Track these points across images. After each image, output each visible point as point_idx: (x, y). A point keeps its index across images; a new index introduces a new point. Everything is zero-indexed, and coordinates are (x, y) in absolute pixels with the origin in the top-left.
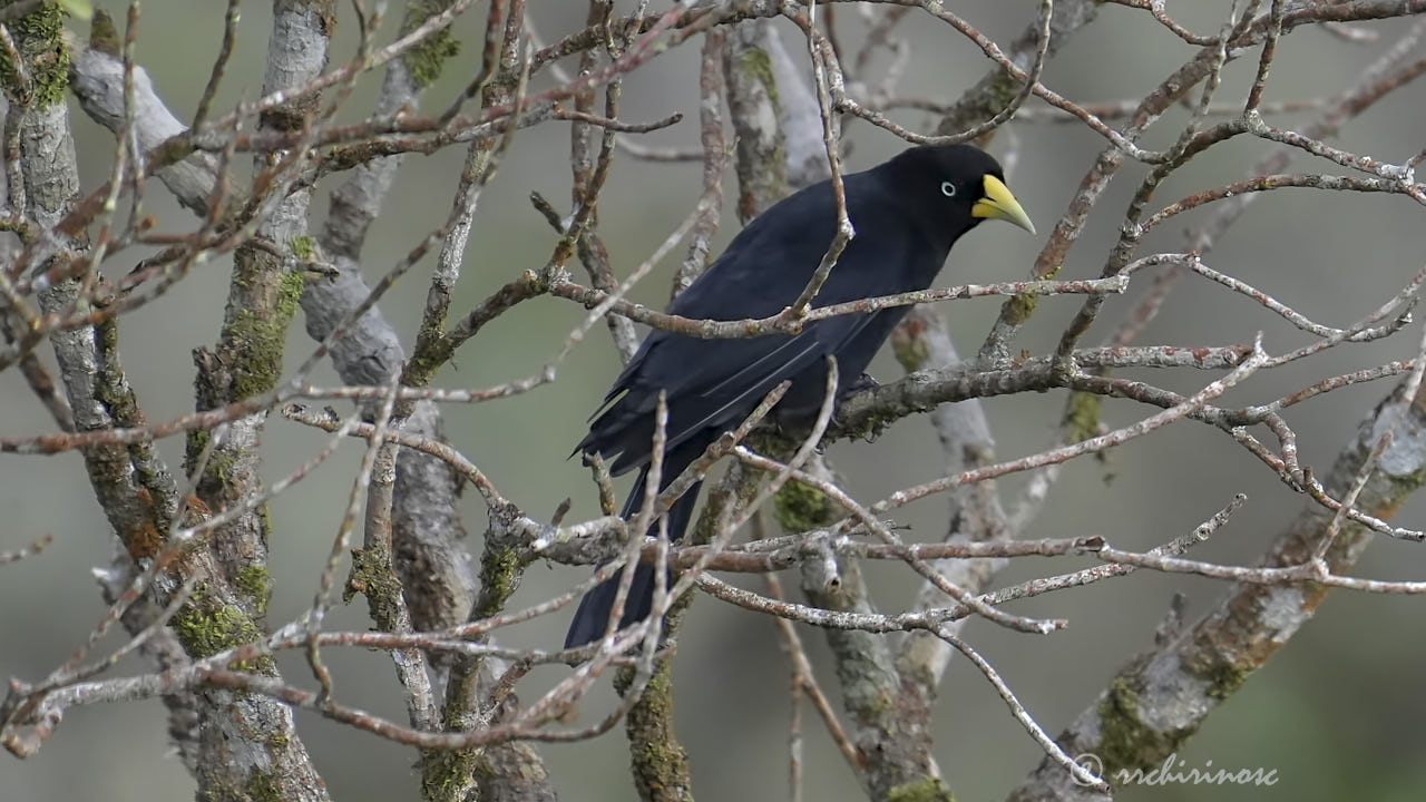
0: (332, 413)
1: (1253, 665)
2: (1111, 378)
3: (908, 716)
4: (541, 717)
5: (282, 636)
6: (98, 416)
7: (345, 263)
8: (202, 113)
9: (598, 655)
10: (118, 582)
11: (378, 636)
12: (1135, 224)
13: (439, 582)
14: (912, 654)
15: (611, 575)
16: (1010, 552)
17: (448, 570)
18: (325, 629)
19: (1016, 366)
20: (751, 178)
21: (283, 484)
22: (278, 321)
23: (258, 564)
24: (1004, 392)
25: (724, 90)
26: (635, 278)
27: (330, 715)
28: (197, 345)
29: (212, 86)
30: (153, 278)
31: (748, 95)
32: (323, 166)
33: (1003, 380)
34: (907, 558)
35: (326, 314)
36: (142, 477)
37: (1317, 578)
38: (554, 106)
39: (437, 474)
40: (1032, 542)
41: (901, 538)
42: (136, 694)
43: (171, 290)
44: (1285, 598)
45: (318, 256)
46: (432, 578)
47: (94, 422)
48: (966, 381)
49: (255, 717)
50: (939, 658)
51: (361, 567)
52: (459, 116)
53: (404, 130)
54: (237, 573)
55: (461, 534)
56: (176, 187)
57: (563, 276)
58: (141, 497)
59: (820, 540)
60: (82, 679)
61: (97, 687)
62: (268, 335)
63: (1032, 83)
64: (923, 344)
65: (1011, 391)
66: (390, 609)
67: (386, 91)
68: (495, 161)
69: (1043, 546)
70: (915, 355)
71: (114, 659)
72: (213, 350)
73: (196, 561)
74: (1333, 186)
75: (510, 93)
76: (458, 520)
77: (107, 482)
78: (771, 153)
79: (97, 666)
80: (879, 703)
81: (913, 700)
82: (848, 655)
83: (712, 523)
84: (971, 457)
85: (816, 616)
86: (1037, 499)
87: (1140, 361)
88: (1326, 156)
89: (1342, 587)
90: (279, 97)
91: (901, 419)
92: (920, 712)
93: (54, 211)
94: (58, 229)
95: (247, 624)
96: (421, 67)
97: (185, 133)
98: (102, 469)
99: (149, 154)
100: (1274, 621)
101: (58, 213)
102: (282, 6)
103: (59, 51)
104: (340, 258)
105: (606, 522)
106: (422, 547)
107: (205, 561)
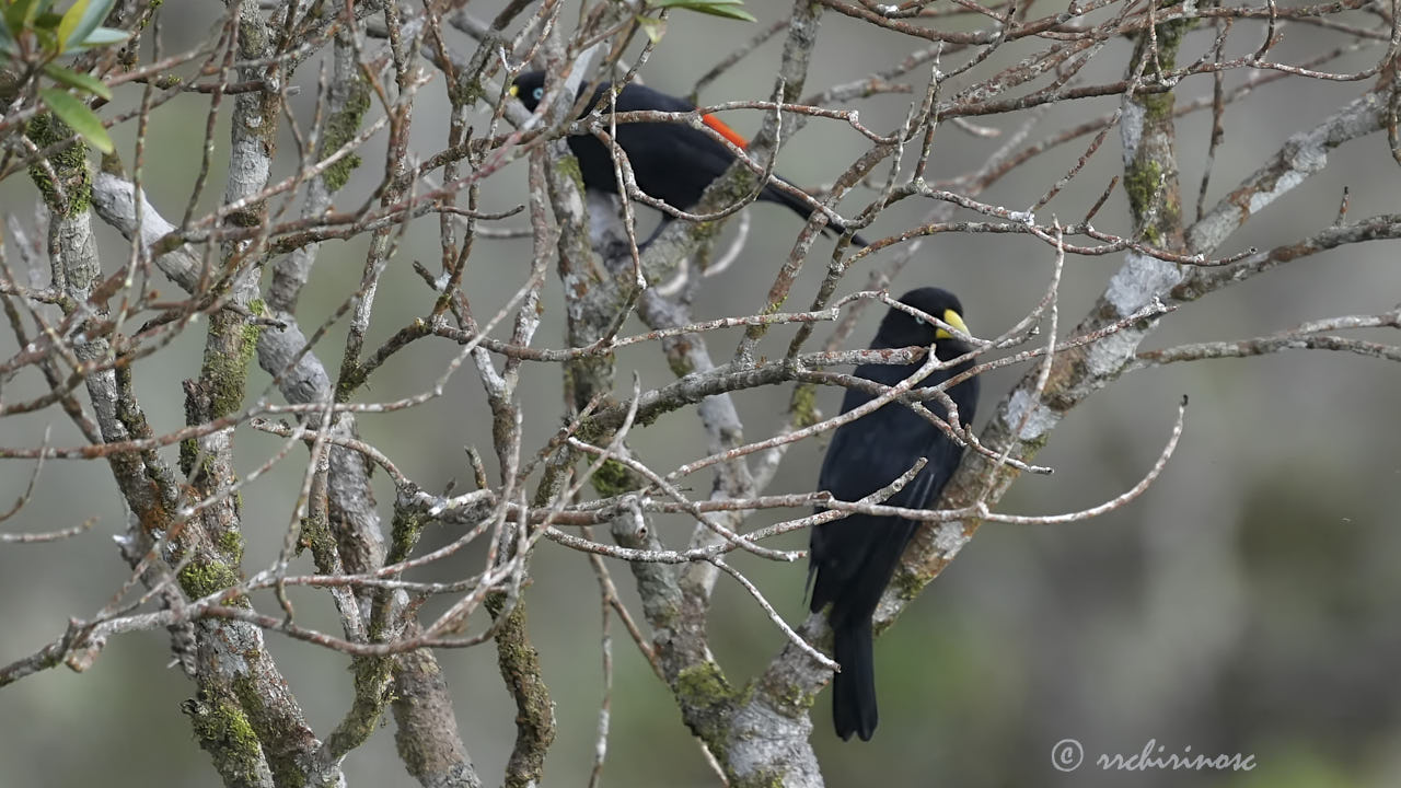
0: (285, 424)
1: (930, 575)
2: (825, 373)
3: (689, 619)
4: (441, 631)
5: (257, 581)
6: (119, 431)
7: (284, 317)
8: (188, 216)
9: (479, 586)
10: (131, 545)
11: (324, 578)
12: (838, 262)
13: (358, 537)
14: (690, 576)
15: (485, 529)
16: (765, 505)
17: (365, 529)
18: (288, 576)
19: (757, 367)
20: (567, 247)
21: (255, 474)
22: (242, 360)
23: (234, 530)
24: (751, 386)
25: (546, 185)
26: (495, 321)
27: (293, 634)
28: (186, 379)
29: (195, 197)
30: (160, 333)
31: (563, 187)
32: (272, 250)
33: (749, 378)
34: (693, 512)
35: (272, 352)
36: (151, 472)
37: (980, 515)
38: (434, 203)
39: (354, 462)
40: (779, 498)
41: (686, 497)
42: (156, 624)
43: (173, 341)
44: (951, 529)
45: (267, 313)
46: (354, 535)
47: (116, 435)
48: (723, 379)
49: (236, 637)
50: (709, 578)
51: (308, 530)
52: (369, 211)
53: (331, 222)
54: (219, 537)
55: (373, 503)
56: (164, 268)
57: (443, 321)
58: (150, 486)
59: (631, 501)
60: (120, 615)
61: (129, 620)
62: (235, 369)
63: (768, 175)
64: (690, 359)
65: (756, 385)
66: (329, 559)
67: (310, 194)
68: (396, 242)
69: (788, 500)
70: (684, 367)
71: (143, 601)
72: (197, 382)
73: (191, 530)
74: (977, 230)
75: (400, 194)
76: (370, 493)
77: (126, 476)
78: (580, 228)
79: (131, 606)
80: (669, 611)
81: (692, 609)
82: (646, 579)
83: (549, 488)
84: (726, 437)
85: (628, 553)
86: (773, 464)
87: (844, 361)
88: (972, 208)
89: (998, 522)
90: (242, 203)
91: (679, 409)
92: (697, 616)
93: (84, 287)
94: (90, 301)
95: (228, 573)
96: (334, 177)
97: (175, 232)
98: (122, 466)
99: (152, 246)
100: (944, 545)
101: (86, 289)
102: (237, 137)
103: (83, 175)
104: (281, 314)
105: (480, 494)
106: (346, 513)
107: (197, 529)
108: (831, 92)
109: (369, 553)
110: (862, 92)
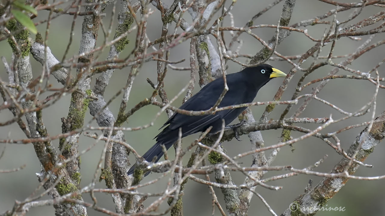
0: (96, 134)
1: (329, 197)
2: (293, 126)
3: (242, 210)
4: (150, 210)
5: (84, 190)
6: (37, 135)
7: (100, 96)
8: (64, 58)
9: (164, 194)
10: (42, 176)
11: (108, 190)
12: (300, 87)
14: (243, 195)
16: (268, 169)
18: (95, 188)
19: (269, 123)
20: (203, 75)
21: (84, 151)
22: (83, 111)
23: (77, 172)
24: (266, 129)
25: (196, 53)
26: (173, 100)
27: (96, 210)
28: (62, 117)
29: (67, 51)
30: (52, 100)
31: (202, 54)
32: (94, 72)
33: (266, 126)
34: (242, 171)
35: (94, 109)
36: (48, 150)
37: (346, 176)
38: (153, 57)
39: (123, 149)
40: (273, 167)
41: (240, 166)
42: (47, 204)
43: (57, 103)
44: (338, 181)
45: (93, 95)
46: (122, 176)
48: (257, 126)
49: (77, 211)
50: (250, 196)
51: (104, 173)
52: (129, 59)
53: (115, 62)
54: (72, 174)
56: (57, 77)
57: (155, 100)
58: (48, 155)
59: (220, 166)
61: (37, 203)
62: (80, 114)
63: (273, 51)
65: (268, 129)
66: (111, 184)
67: (110, 53)
68: (138, 70)
69: (276, 168)
71: (42, 195)
72: (66, 118)
73: (62, 171)
74: (350, 78)
75: (141, 53)
76: (128, 161)
77: (39, 151)
78: (207, 68)
79: (37, 197)
80: (235, 207)
81: (243, 206)
82: (227, 195)
83: (192, 162)
84: (258, 145)
85: (219, 185)
86: (275, 156)
87: (301, 122)
88: (348, 70)
89: (353, 179)
90: (84, 54)
92: (245, 209)
93: (26, 83)
94: (27, 87)
95: (75, 187)
96: (119, 47)
97: (59, 64)
98: (38, 148)
99: (51, 69)
100: (335, 187)
101: (27, 84)
102: (84, 31)
103: (27, 43)
104: (98, 95)
105: (166, 162)
106: (119, 168)
107: (64, 172)
108: (301, 23)
109: (127, 183)
110: (312, 24)
